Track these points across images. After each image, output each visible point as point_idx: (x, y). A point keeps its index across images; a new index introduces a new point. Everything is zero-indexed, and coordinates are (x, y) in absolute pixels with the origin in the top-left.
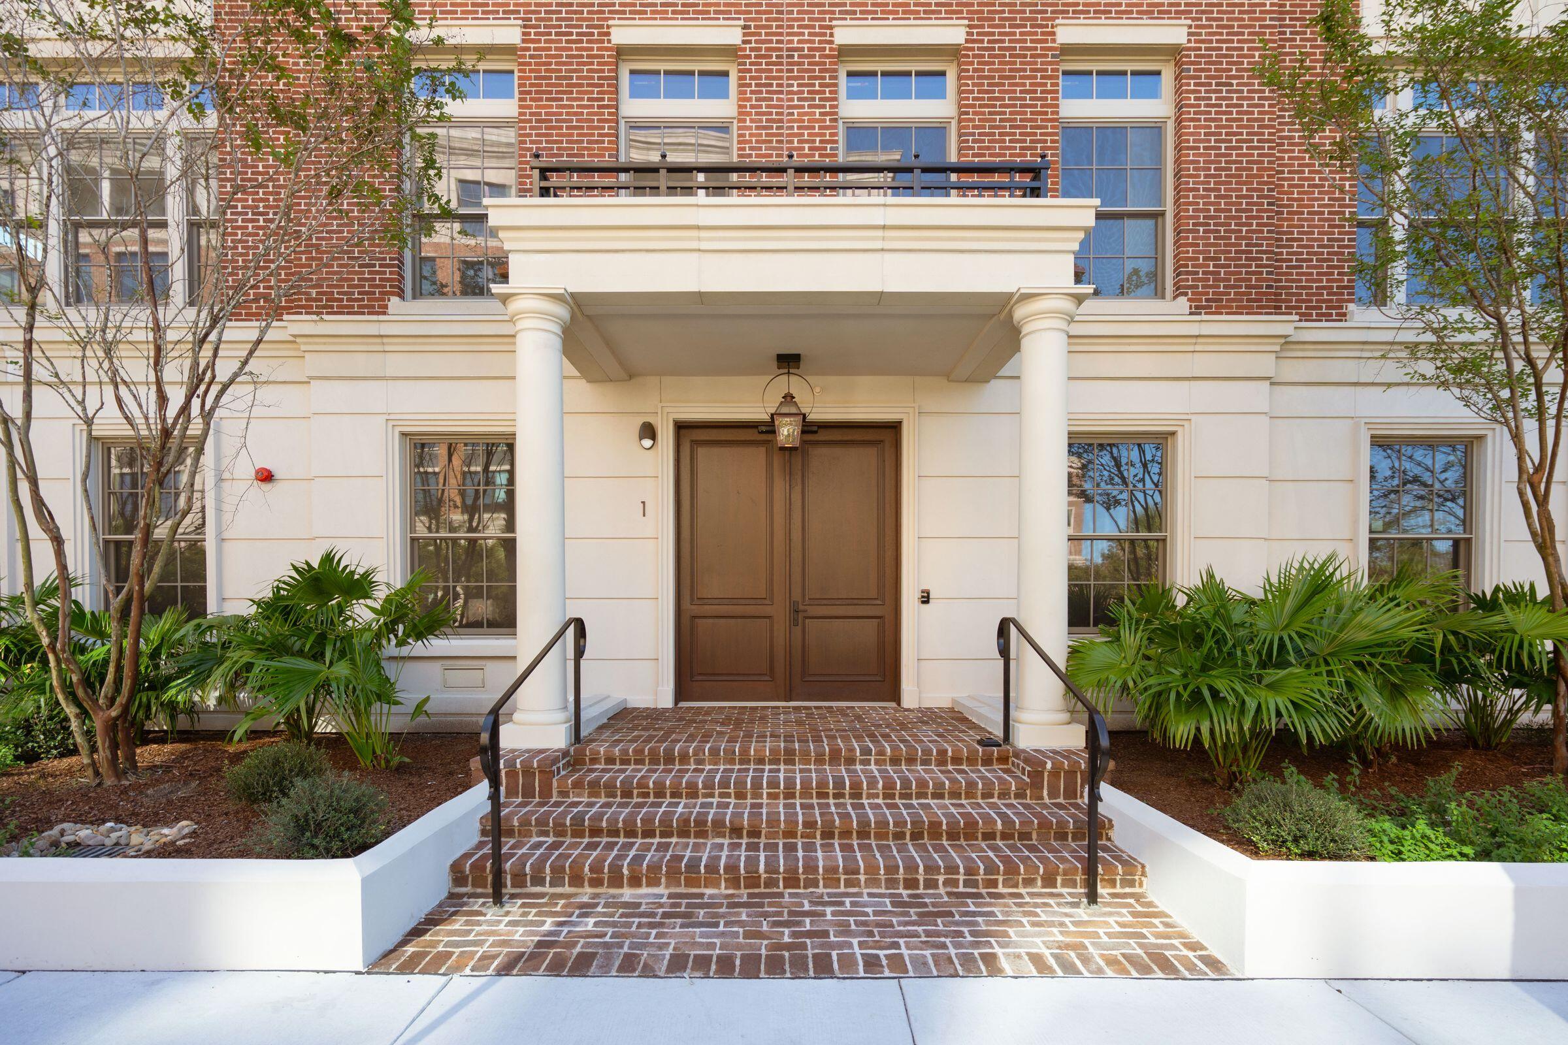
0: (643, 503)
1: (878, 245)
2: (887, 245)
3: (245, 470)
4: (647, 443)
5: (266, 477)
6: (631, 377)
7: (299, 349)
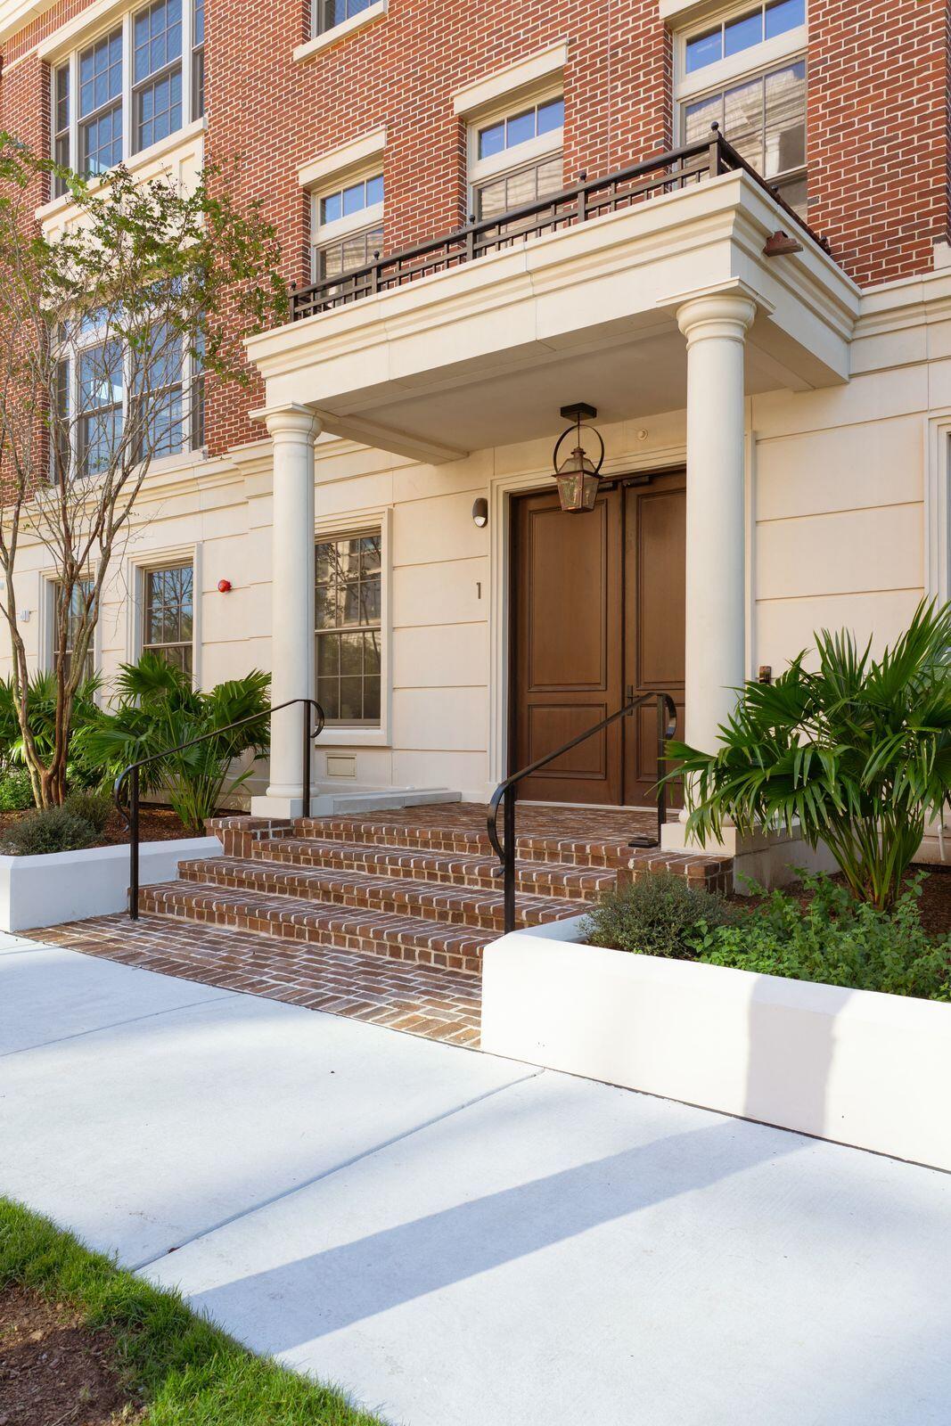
0: (479, 584)
1: (529, 292)
2: (538, 290)
3: (212, 583)
4: (481, 520)
5: (226, 587)
6: (468, 454)
7: (240, 475)
